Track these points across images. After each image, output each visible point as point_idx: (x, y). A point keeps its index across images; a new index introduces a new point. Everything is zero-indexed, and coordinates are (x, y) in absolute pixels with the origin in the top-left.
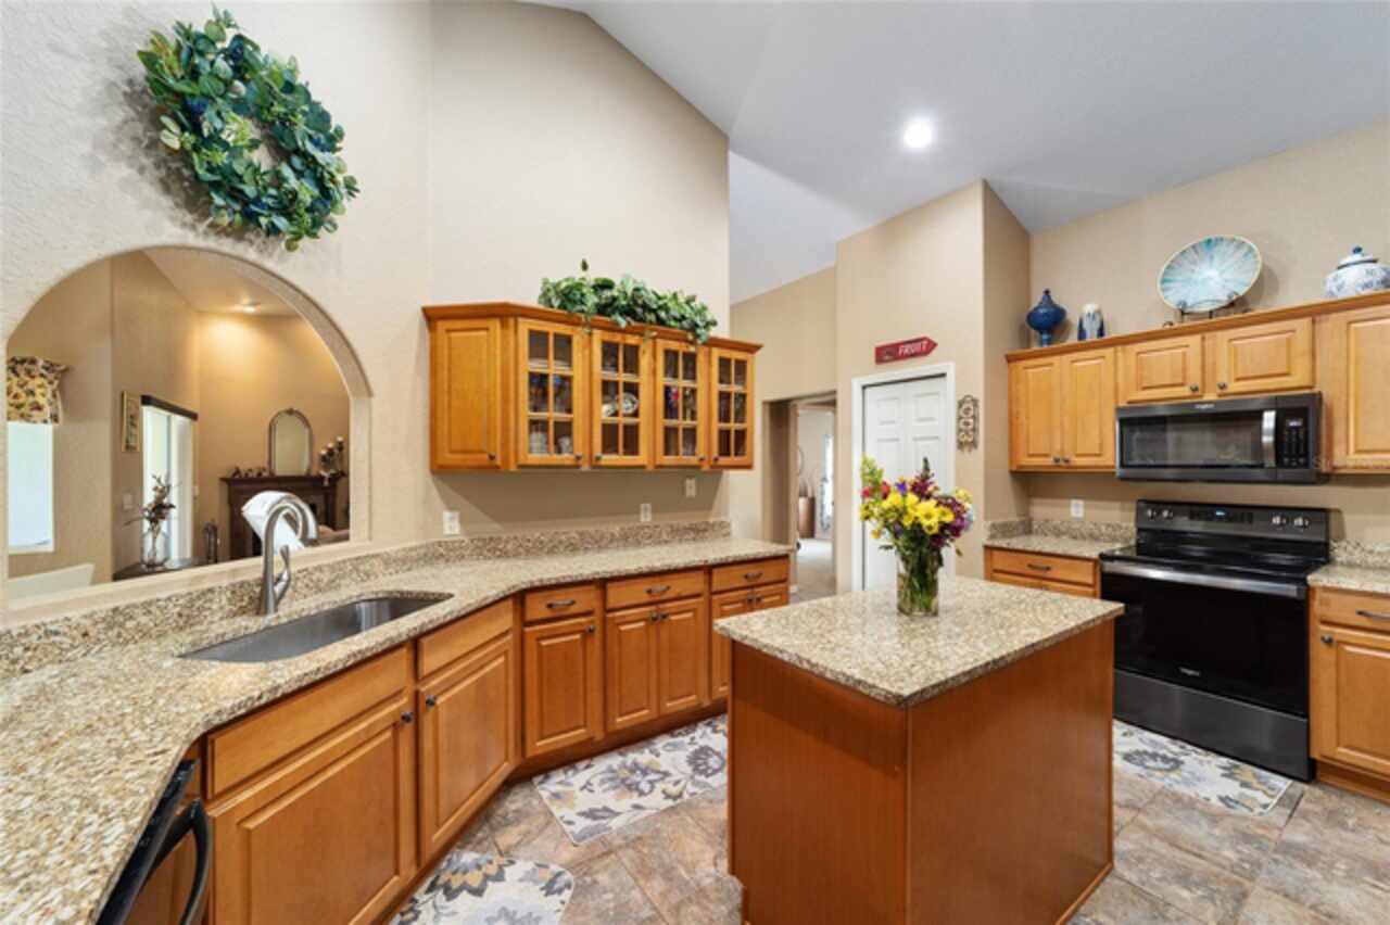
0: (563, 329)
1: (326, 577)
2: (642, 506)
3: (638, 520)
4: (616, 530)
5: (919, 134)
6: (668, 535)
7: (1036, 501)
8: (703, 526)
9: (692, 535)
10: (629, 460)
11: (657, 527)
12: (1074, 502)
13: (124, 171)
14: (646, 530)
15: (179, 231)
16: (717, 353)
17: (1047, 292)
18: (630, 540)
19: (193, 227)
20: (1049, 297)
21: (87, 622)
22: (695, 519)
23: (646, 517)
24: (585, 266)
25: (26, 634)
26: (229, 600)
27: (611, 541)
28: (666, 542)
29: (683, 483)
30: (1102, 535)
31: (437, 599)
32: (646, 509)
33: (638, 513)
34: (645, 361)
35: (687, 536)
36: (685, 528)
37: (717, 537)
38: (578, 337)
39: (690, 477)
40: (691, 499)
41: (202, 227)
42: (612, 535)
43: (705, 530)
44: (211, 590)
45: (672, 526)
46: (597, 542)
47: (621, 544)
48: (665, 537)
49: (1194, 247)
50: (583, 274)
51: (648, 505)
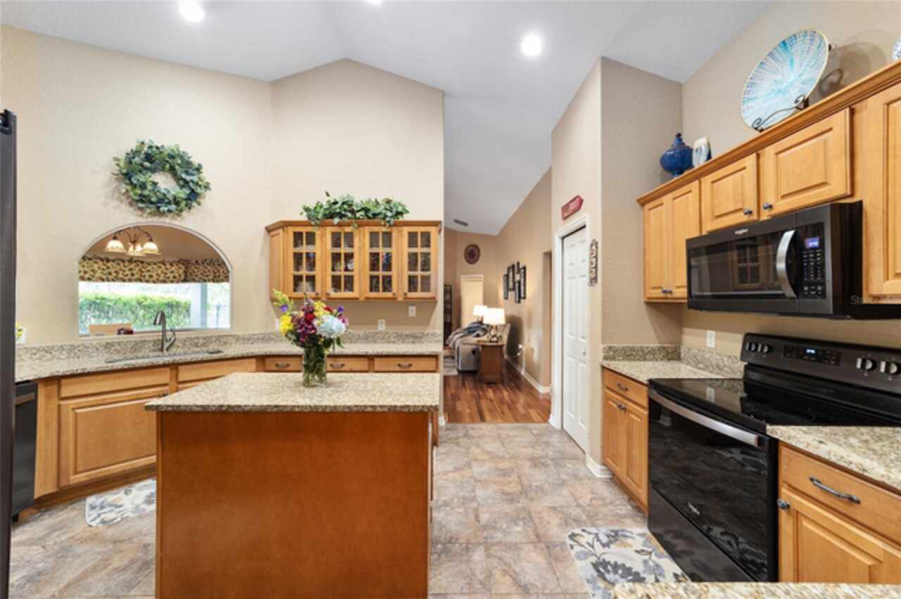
0: (310, 229)
1: (201, 342)
2: (380, 321)
3: (377, 329)
4: (362, 333)
5: (532, 45)
6: (394, 338)
7: (686, 330)
8: (419, 335)
9: (411, 340)
10: (348, 294)
11: (387, 333)
12: (709, 332)
13: (116, 203)
14: (380, 334)
15: (136, 218)
16: (406, 230)
17: (679, 135)
18: (370, 339)
19: (141, 216)
20: (681, 140)
21: (98, 345)
22: (415, 330)
23: (382, 327)
24: (328, 195)
25: (79, 346)
26: (153, 345)
27: (358, 339)
28: (393, 342)
29: (407, 309)
30: (725, 366)
31: (219, 352)
32: (382, 323)
33: (377, 324)
34: (356, 241)
35: (407, 340)
36: (406, 335)
37: (430, 342)
38: (318, 232)
39: (412, 305)
40: (412, 318)
41: (145, 215)
42: (359, 336)
43: (421, 337)
44: (145, 341)
45: (397, 334)
46: (350, 339)
47: (364, 341)
48: (392, 339)
49: (771, 54)
50: (328, 198)
51: (383, 321)
